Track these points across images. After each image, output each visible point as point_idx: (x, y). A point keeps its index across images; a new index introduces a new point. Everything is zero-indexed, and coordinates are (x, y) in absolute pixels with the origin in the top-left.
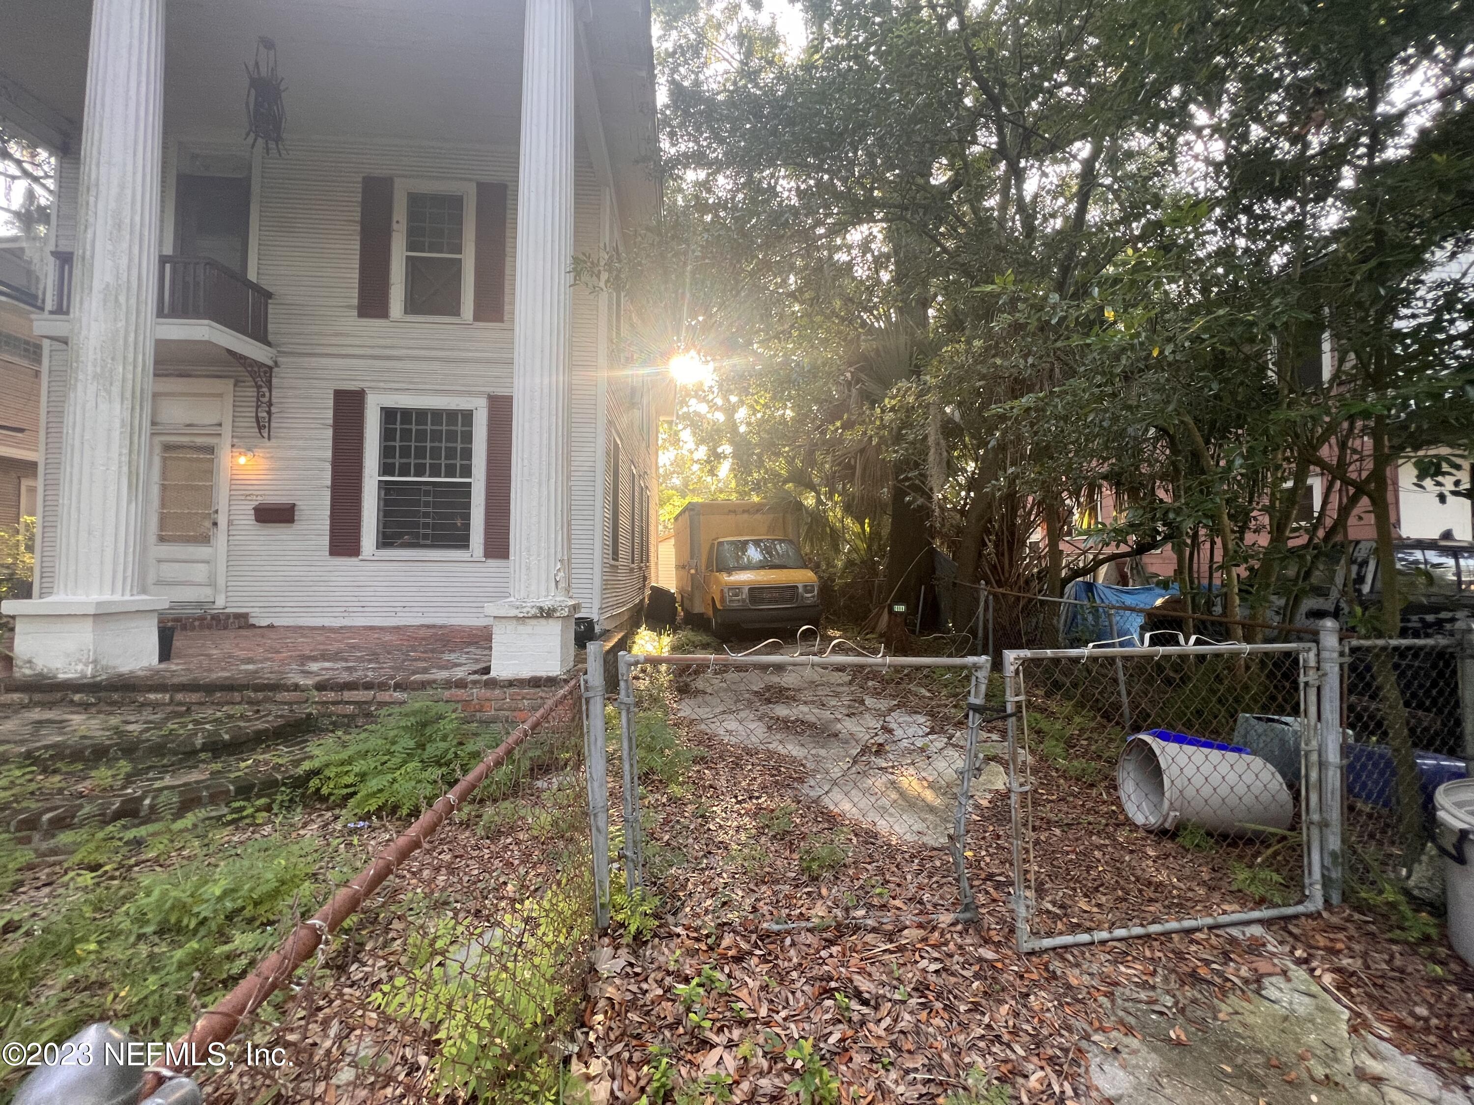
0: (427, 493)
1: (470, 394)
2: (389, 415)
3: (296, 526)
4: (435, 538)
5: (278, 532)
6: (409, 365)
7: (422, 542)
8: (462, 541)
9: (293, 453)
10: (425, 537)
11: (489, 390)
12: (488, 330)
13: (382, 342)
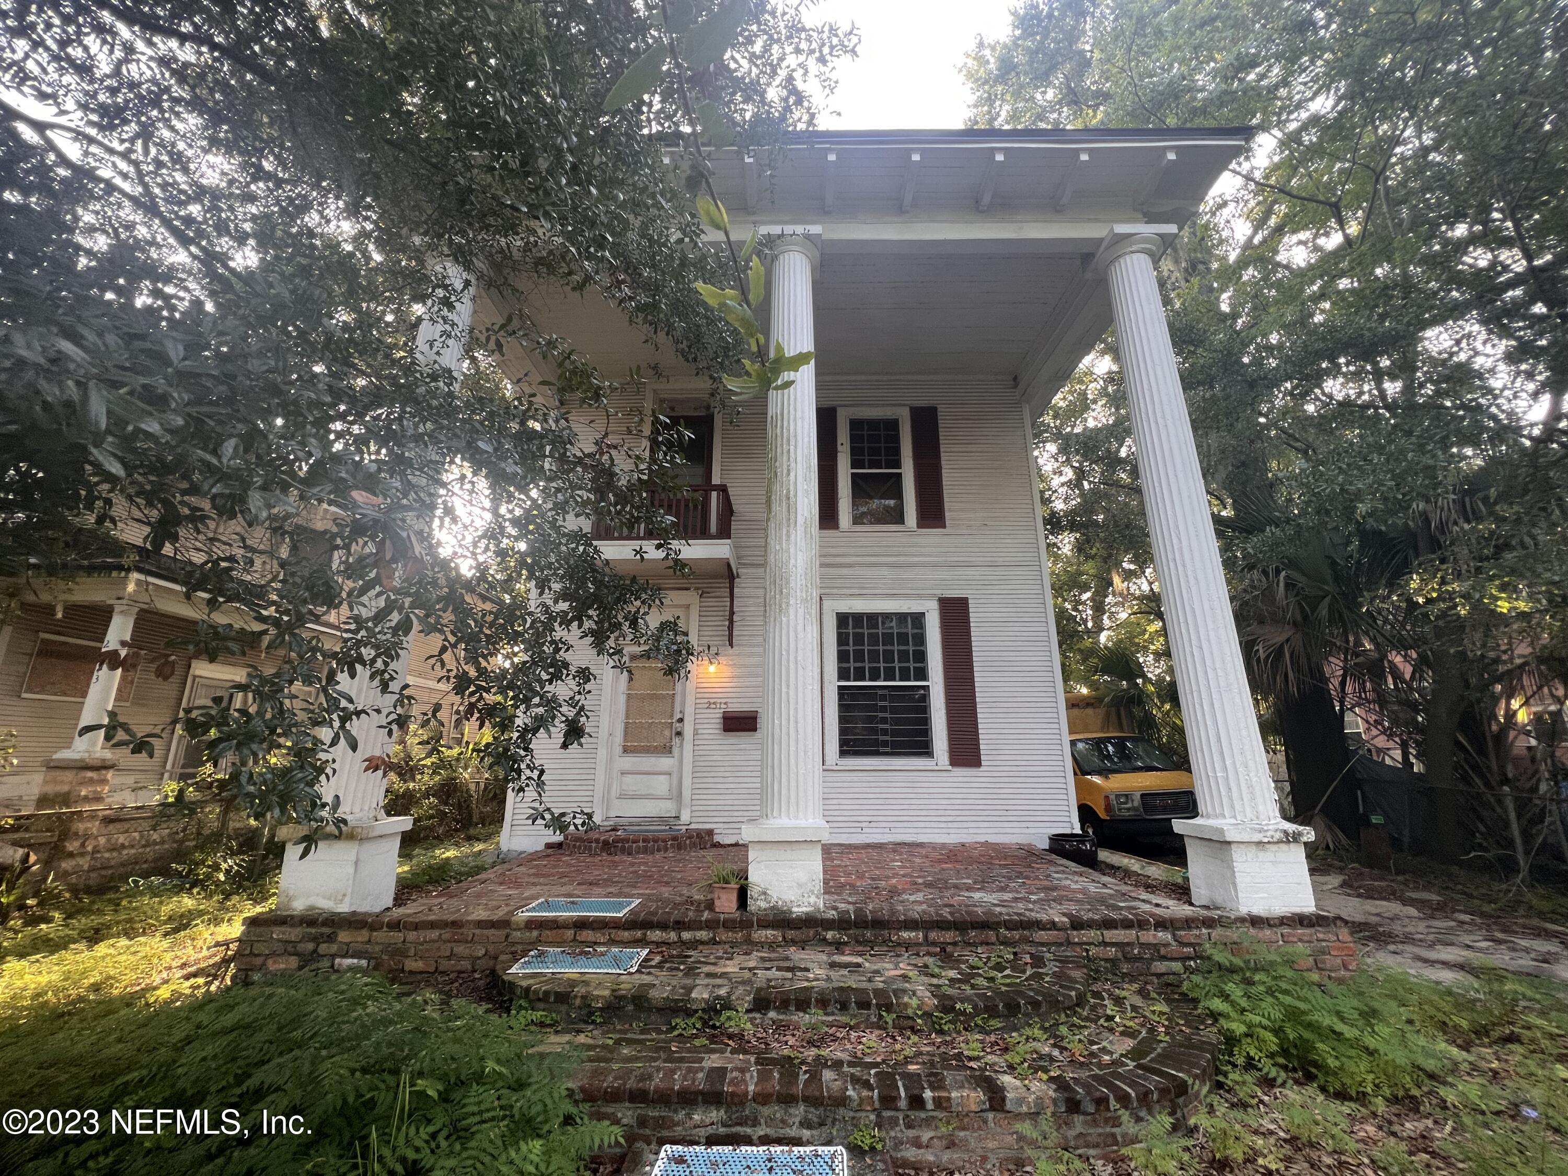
0: (883, 698)
1: (919, 597)
2: (843, 619)
3: (758, 734)
4: (895, 745)
5: (742, 740)
7: (882, 749)
8: (923, 748)
10: (885, 744)
11: (939, 592)
12: (932, 536)
13: (833, 551)
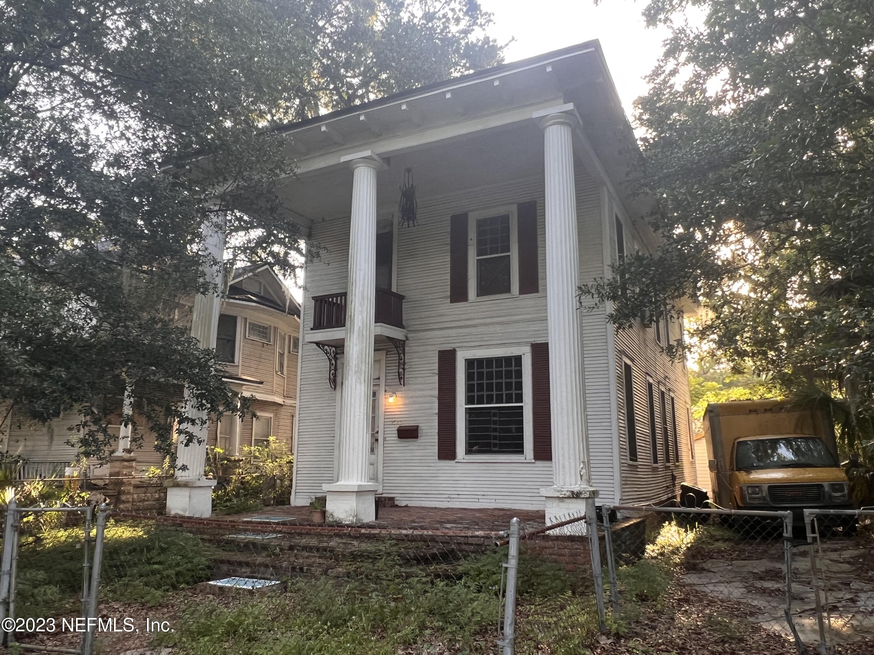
0: (495, 415)
1: (519, 344)
2: (470, 363)
3: (420, 440)
4: (501, 446)
5: (410, 445)
6: (480, 329)
7: (493, 449)
8: (519, 449)
9: (417, 393)
10: (495, 445)
11: (532, 340)
12: (529, 300)
13: (464, 317)
